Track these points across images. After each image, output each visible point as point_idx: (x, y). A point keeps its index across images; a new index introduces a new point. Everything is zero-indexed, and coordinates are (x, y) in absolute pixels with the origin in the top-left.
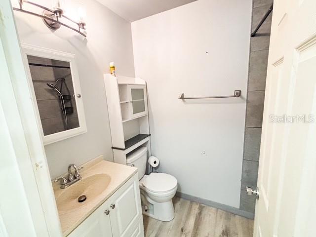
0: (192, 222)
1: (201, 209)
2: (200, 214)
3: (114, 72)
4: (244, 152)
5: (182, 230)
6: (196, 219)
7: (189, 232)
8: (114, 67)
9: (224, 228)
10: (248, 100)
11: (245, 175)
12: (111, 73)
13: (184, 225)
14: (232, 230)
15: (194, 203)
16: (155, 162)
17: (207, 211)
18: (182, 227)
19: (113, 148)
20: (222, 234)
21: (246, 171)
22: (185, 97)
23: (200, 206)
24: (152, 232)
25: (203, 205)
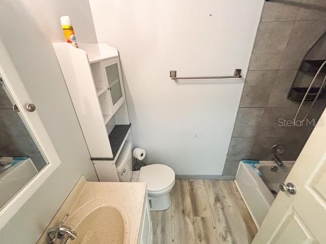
0: (188, 200)
1: (191, 184)
2: (192, 190)
3: (74, 39)
4: (234, 130)
5: (183, 212)
6: (191, 196)
7: (190, 211)
8: (71, 29)
9: (215, 196)
10: (247, 80)
11: (231, 150)
12: (69, 42)
13: (183, 206)
14: (220, 195)
15: (183, 180)
16: (142, 155)
17: (197, 185)
18: (182, 209)
19: (92, 159)
20: (215, 202)
21: (233, 146)
22: (178, 76)
23: (189, 182)
24: (157, 226)
25: (191, 180)
